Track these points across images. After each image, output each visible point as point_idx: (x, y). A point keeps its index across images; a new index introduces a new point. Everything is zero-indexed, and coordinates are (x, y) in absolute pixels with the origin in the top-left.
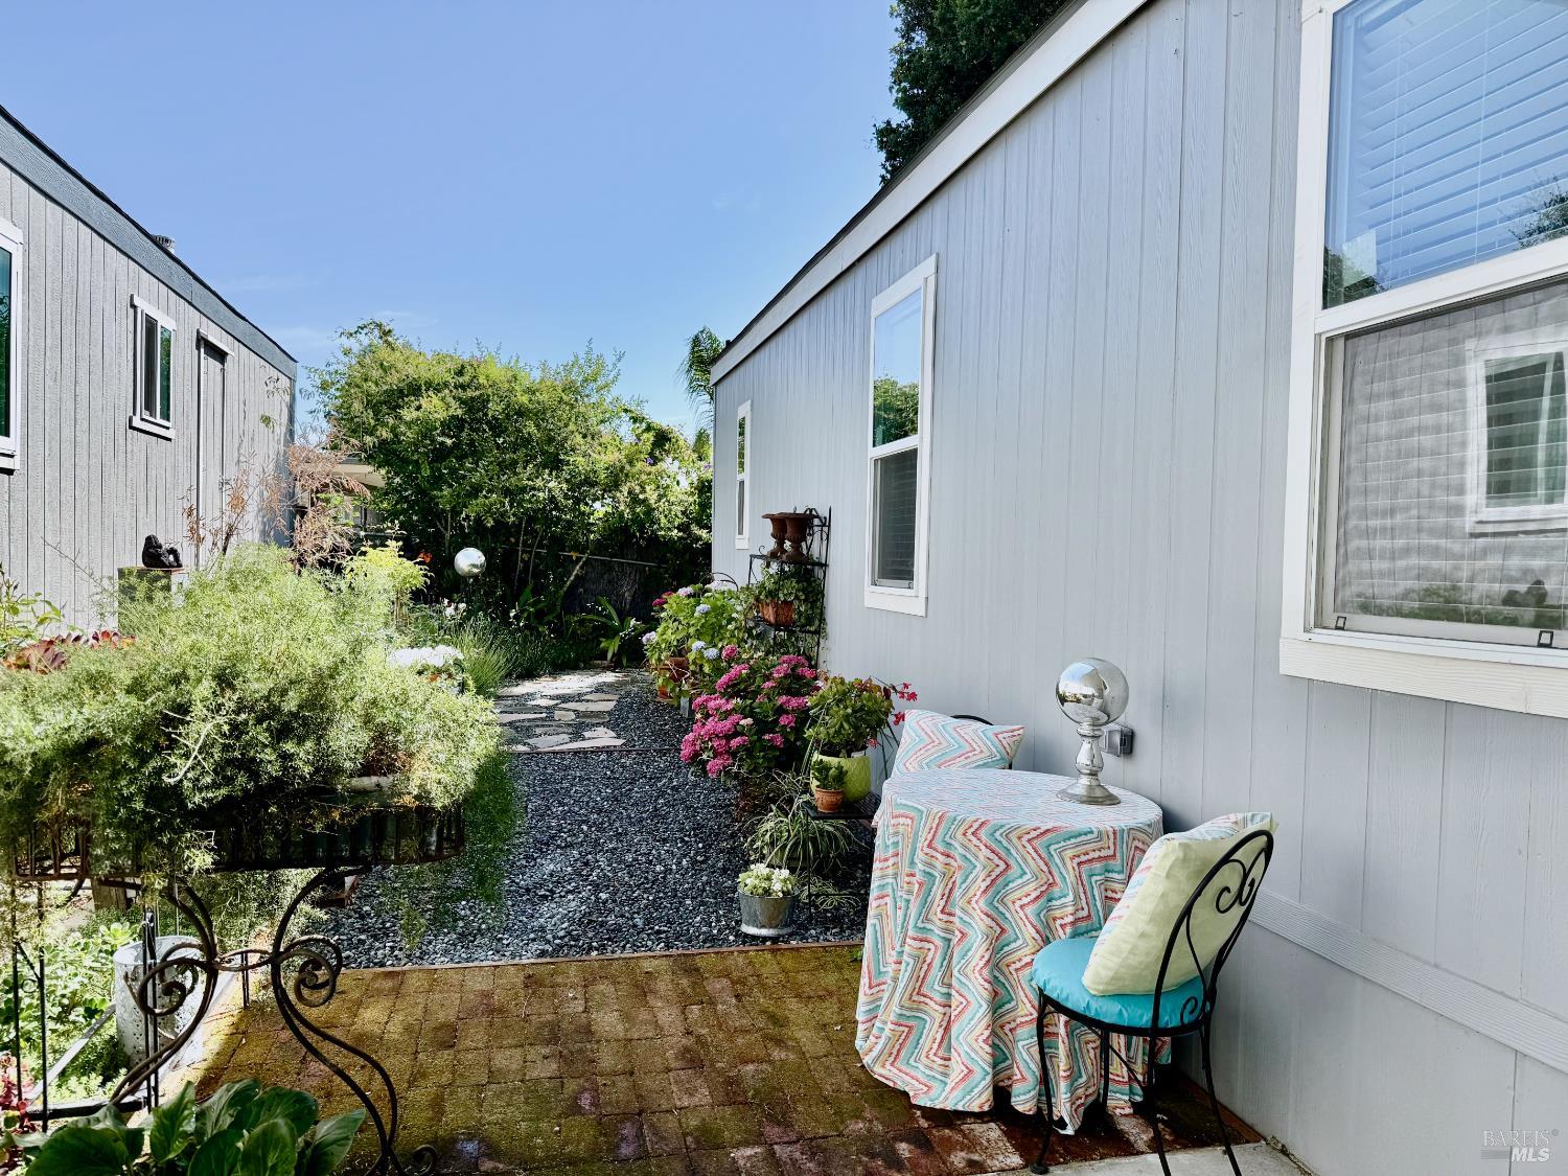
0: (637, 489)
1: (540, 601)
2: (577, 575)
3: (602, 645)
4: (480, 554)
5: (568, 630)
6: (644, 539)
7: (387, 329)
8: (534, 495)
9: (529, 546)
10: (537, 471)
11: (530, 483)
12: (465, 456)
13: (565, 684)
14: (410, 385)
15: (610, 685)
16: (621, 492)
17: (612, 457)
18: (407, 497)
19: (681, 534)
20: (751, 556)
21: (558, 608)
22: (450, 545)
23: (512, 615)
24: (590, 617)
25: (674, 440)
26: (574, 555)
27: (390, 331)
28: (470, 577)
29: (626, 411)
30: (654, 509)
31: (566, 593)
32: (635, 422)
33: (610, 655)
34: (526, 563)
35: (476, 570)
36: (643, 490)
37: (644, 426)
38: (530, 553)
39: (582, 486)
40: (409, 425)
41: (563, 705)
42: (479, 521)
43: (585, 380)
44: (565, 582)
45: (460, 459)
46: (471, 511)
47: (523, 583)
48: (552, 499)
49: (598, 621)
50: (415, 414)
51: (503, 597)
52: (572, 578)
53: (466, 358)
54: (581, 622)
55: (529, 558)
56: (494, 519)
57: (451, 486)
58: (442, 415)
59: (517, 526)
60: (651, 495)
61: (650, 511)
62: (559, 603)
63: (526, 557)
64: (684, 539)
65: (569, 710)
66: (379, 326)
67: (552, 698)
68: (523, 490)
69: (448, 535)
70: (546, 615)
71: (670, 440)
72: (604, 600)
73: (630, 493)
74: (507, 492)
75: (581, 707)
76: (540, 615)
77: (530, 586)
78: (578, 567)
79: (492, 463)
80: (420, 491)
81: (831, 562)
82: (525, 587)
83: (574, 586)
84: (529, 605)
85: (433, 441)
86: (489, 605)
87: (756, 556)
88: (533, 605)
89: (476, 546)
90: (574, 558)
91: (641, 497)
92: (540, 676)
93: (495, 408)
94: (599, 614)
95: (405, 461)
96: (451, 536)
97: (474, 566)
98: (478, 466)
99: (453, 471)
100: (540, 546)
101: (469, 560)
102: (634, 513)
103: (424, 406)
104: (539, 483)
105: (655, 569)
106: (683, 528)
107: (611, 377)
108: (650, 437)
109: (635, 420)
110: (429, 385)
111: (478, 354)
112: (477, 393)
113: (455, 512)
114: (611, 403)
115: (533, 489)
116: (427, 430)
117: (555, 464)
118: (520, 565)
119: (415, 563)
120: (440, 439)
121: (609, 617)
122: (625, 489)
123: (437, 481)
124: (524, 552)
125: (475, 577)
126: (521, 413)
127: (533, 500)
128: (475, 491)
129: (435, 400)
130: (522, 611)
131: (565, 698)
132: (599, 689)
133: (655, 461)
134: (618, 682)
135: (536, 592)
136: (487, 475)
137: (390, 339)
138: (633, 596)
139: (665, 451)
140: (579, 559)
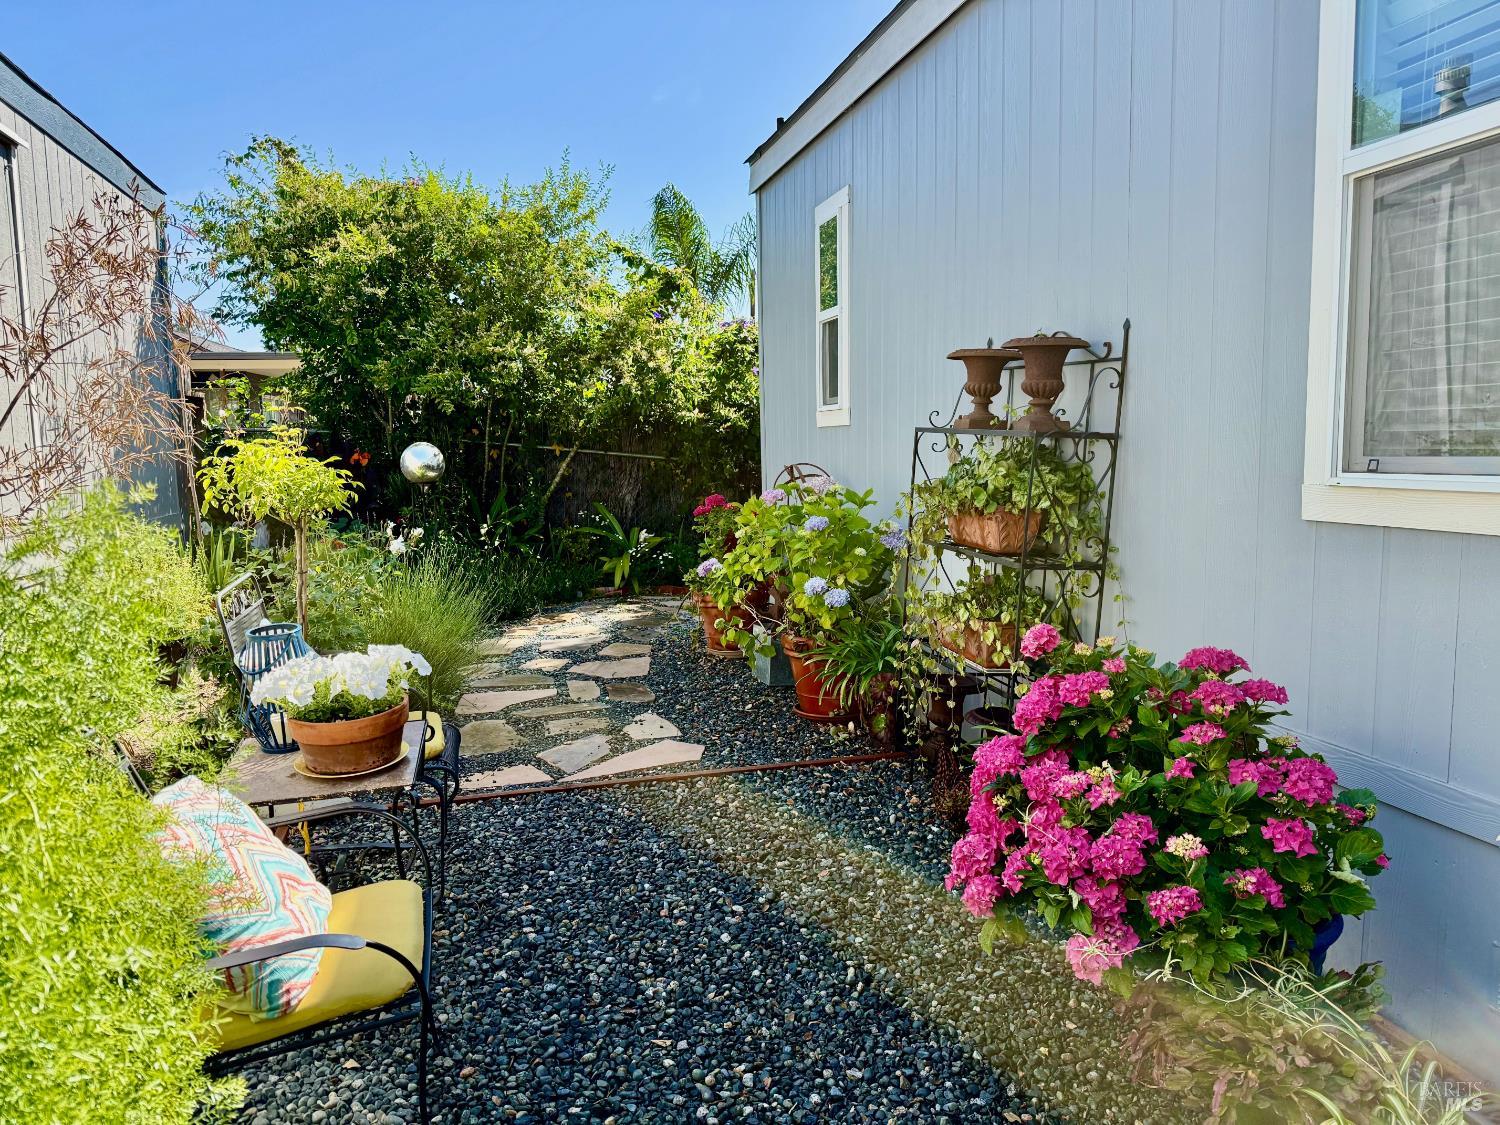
0: (644, 356)
1: (517, 512)
2: (563, 475)
3: (606, 567)
4: (436, 450)
5: (557, 547)
6: (649, 423)
7: (288, 148)
8: (504, 367)
9: (498, 439)
10: (506, 334)
11: (498, 349)
12: (405, 317)
13: (568, 630)
14: (322, 219)
15: (630, 626)
16: (623, 359)
17: (608, 310)
18: (331, 378)
19: (701, 415)
20: (918, 430)
21: (542, 519)
22: (393, 443)
23: (483, 531)
24: (586, 530)
25: (682, 289)
26: (558, 449)
27: (292, 150)
28: (424, 484)
29: (618, 250)
30: (669, 381)
31: (549, 499)
32: (631, 264)
33: (618, 580)
34: (495, 463)
35: (432, 474)
36: (652, 356)
37: (642, 270)
38: (500, 448)
39: (569, 355)
40: (324, 271)
41: (574, 669)
42: (430, 406)
43: (562, 206)
44: (550, 485)
45: (399, 322)
46: (419, 391)
47: (494, 489)
48: (529, 374)
49: (595, 535)
50: (330, 256)
51: (468, 508)
52: (557, 479)
53: (397, 180)
54: (574, 537)
55: (499, 456)
56: (452, 402)
57: (388, 358)
58: (370, 257)
59: (481, 410)
60: (663, 361)
61: (663, 383)
62: (542, 514)
63: (494, 453)
64: (707, 421)
65: (586, 678)
66: (278, 145)
67: (556, 655)
68: (489, 360)
69: (390, 427)
70: (526, 528)
71: (677, 288)
72: (600, 506)
73: (636, 360)
74: (467, 364)
75: (606, 671)
76: (519, 530)
77: (503, 494)
78: (564, 465)
79: (442, 323)
80: (349, 369)
81: (1128, 432)
82: (496, 494)
83: (560, 489)
84: (504, 517)
85: (359, 295)
86: (451, 520)
87: (924, 430)
88: (510, 516)
89: (429, 440)
90: (558, 453)
91: (651, 364)
92: (530, 616)
93: (442, 250)
94: (597, 526)
95: (325, 328)
96: (395, 430)
97: (429, 467)
98: (424, 328)
99: (390, 339)
100: (514, 438)
101: (420, 459)
102: (643, 387)
103: (343, 243)
104: (510, 349)
105: (662, 463)
106: (704, 407)
107: (597, 201)
108: (654, 283)
109: (631, 261)
110: (348, 215)
111: (415, 175)
112: (416, 225)
113: (397, 395)
114: (597, 240)
115: (502, 357)
116: (349, 278)
117: (531, 323)
118: (488, 465)
119: (328, 465)
120: (369, 290)
121: (610, 528)
122: (628, 355)
123: (370, 352)
124: (492, 447)
125: (431, 483)
126: (478, 254)
127: (504, 374)
128: (422, 364)
129: (358, 237)
130: (496, 526)
131: (576, 655)
132: (618, 634)
133: (662, 317)
134: (638, 621)
135: (511, 500)
136: (438, 341)
137: (292, 160)
138: (636, 500)
139: (672, 304)
140: (564, 455)
